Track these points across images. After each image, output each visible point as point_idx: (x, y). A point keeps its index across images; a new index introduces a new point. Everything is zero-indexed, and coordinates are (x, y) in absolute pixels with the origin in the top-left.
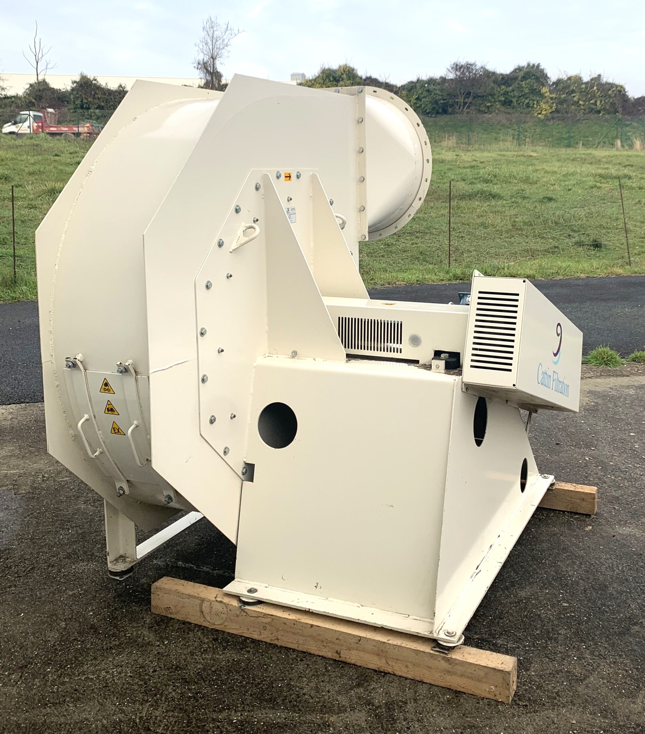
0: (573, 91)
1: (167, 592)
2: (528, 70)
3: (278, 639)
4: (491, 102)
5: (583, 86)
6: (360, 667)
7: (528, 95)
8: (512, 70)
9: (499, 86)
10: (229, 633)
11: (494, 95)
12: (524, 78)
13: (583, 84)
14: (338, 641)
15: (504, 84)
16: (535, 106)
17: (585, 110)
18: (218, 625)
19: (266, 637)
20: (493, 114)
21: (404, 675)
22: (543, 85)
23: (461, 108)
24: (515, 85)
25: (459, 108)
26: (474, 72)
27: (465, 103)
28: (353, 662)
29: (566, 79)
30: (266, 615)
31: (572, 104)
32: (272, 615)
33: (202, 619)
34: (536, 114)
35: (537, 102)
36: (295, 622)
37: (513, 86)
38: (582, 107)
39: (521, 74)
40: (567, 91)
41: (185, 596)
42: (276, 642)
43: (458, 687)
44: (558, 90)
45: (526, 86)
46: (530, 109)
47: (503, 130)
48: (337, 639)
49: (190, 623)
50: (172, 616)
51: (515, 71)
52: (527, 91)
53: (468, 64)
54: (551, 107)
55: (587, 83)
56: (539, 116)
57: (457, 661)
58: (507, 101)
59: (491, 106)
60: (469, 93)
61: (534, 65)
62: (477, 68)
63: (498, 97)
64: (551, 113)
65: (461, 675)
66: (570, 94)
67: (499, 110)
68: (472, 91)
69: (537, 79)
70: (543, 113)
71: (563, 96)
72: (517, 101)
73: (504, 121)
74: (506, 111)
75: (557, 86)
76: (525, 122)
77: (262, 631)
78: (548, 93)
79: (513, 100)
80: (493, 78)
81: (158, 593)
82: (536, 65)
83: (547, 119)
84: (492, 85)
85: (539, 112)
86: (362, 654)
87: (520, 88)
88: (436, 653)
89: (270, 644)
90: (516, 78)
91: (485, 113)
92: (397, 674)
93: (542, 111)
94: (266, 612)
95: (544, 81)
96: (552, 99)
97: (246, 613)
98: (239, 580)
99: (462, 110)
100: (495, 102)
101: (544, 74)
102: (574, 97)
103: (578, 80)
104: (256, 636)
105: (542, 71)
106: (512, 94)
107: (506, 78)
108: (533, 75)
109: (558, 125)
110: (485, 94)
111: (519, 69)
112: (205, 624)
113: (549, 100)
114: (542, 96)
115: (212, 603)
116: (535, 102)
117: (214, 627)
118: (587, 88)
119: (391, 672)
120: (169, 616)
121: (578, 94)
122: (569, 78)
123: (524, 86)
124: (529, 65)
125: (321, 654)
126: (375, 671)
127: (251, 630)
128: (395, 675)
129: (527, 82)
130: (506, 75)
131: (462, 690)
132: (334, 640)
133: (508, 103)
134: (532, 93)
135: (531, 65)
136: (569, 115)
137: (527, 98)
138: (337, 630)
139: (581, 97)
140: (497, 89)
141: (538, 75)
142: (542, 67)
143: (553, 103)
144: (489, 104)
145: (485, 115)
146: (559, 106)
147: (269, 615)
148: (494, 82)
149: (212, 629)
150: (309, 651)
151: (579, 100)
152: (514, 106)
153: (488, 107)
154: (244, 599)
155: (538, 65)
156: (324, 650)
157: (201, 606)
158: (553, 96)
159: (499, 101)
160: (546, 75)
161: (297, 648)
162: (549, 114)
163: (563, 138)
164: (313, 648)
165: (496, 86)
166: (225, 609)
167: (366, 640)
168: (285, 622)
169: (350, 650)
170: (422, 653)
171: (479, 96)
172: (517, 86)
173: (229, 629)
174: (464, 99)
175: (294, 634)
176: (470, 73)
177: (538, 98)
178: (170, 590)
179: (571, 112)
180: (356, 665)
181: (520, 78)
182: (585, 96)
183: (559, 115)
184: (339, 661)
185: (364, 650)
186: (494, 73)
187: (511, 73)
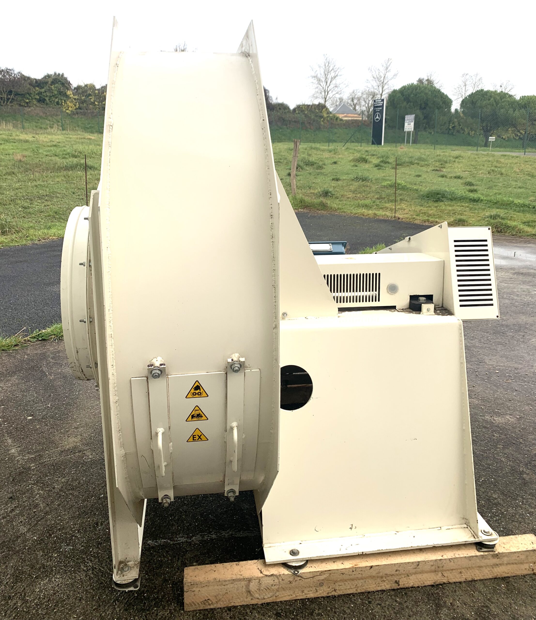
0: (90, 95)
1: (205, 585)
2: (55, 77)
3: (335, 590)
4: (29, 99)
5: (97, 92)
6: (418, 587)
7: (57, 96)
8: (43, 77)
9: (34, 87)
10: (281, 601)
11: (31, 93)
12: (53, 83)
13: (96, 90)
14: (397, 572)
15: (38, 86)
16: (63, 104)
17: (99, 108)
18: (269, 598)
19: (323, 592)
20: (32, 108)
21: (458, 580)
22: (68, 89)
23: (5, 102)
24: (46, 88)
25: (4, 102)
26: (13, 75)
27: (8, 99)
28: (411, 585)
29: (84, 86)
30: (322, 573)
31: (90, 104)
32: (329, 570)
33: (249, 598)
34: (64, 110)
35: (65, 101)
36: (354, 570)
37: (45, 88)
38: (97, 107)
39: (50, 80)
40: (85, 94)
41: (227, 583)
42: (334, 593)
43: (504, 574)
44: (79, 94)
45: (55, 89)
46: (60, 106)
47: (41, 120)
48: (396, 571)
49: (235, 607)
50: (212, 607)
51: (45, 77)
52: (56, 93)
53: (7, 69)
54: (75, 106)
55: (99, 90)
56: (67, 111)
57: (504, 555)
58: (41, 99)
59: (30, 102)
60: (11, 92)
61: (59, 74)
62: (16, 72)
63: (34, 95)
64: (75, 109)
65: (507, 564)
66: (88, 97)
67: (36, 106)
68: (13, 90)
69: (63, 84)
70: (70, 109)
71: (83, 98)
72: (49, 100)
73: (41, 114)
74: (42, 106)
75: (77, 90)
76: (57, 115)
77: (318, 589)
78: (72, 95)
79: (46, 98)
80: (29, 81)
81: (194, 589)
82: (61, 74)
83: (73, 113)
84: (29, 86)
85: (67, 108)
86: (419, 576)
87: (50, 90)
88: (486, 553)
89: (328, 597)
90: (46, 83)
91: (25, 107)
92: (452, 582)
93: (68, 107)
94: (322, 570)
95: (68, 86)
96: (75, 99)
97: (301, 577)
98: (269, 545)
99: (6, 104)
100: (32, 99)
101: (67, 81)
102: (91, 99)
103: (92, 87)
104: (312, 595)
105: (66, 79)
106: (45, 94)
107: (39, 82)
108: (59, 81)
109: (82, 118)
110: (23, 93)
111: (49, 76)
112: (254, 602)
113: (73, 100)
114: (67, 97)
115: (261, 579)
116: (63, 101)
117: (263, 601)
118: (99, 93)
119: (446, 582)
120: (209, 607)
121: (93, 97)
122: (86, 86)
123: (53, 88)
124: (55, 74)
125: (379, 589)
126: (432, 586)
127: (306, 591)
128: (450, 583)
129: (56, 86)
130: (39, 80)
131: (506, 575)
132: (394, 572)
133: (41, 101)
134: (60, 94)
135: (57, 74)
136: (89, 111)
137: (56, 98)
138: (396, 562)
139: (95, 99)
140: (33, 90)
141: (63, 81)
142: (65, 76)
143: (76, 102)
144: (28, 101)
145: (26, 108)
146: (81, 105)
147: (326, 571)
148: (30, 85)
149: (262, 604)
150: (369, 590)
151: (95, 101)
152: (47, 103)
153: (27, 103)
154: (294, 564)
155: (63, 75)
156: (383, 584)
157: (248, 586)
158: (76, 97)
159: (35, 99)
160: (69, 82)
161: (355, 592)
162: (74, 110)
163: (86, 127)
164: (372, 586)
165: (32, 88)
166: (276, 581)
167: (424, 563)
168: (342, 572)
169: (409, 576)
170: (475, 558)
171: (19, 94)
172: (48, 88)
173: (282, 597)
174: (7, 96)
175: (353, 580)
176: (10, 76)
177: (65, 98)
178: (209, 582)
179: (90, 110)
180: (415, 587)
181: (50, 83)
182: (99, 98)
183: (81, 111)
184: (398, 589)
185: (422, 572)
186: (29, 78)
187: (42, 79)
